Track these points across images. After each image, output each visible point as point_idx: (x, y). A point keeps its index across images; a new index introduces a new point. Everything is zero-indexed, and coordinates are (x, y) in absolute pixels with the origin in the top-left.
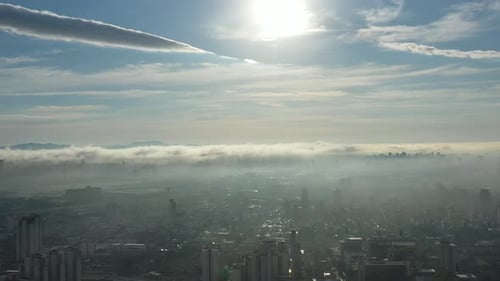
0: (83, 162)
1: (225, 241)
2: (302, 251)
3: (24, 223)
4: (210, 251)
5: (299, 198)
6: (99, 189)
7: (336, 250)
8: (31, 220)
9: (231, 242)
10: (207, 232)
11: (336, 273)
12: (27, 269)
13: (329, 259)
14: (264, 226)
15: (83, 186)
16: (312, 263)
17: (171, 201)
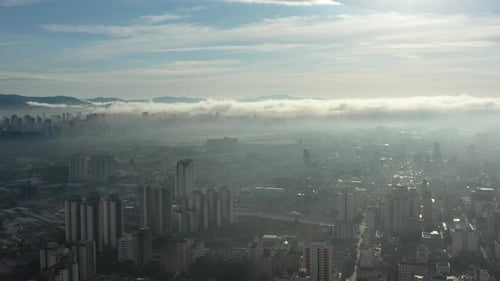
0: (218, 115)
1: (357, 189)
2: (433, 200)
3: (181, 166)
4: (346, 195)
5: (431, 152)
6: (235, 140)
7: (467, 200)
8: (186, 164)
9: (364, 190)
10: (340, 181)
11: (466, 220)
12: (191, 203)
13: (459, 207)
14: (395, 176)
15: (221, 137)
16: (442, 210)
17: (305, 151)
